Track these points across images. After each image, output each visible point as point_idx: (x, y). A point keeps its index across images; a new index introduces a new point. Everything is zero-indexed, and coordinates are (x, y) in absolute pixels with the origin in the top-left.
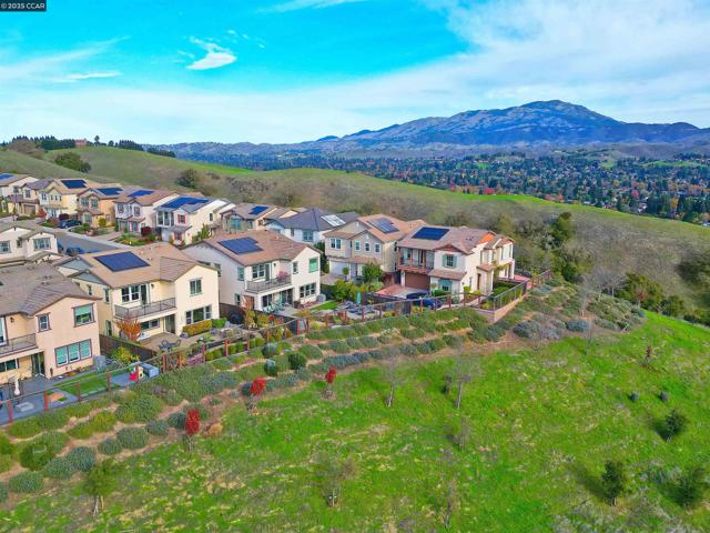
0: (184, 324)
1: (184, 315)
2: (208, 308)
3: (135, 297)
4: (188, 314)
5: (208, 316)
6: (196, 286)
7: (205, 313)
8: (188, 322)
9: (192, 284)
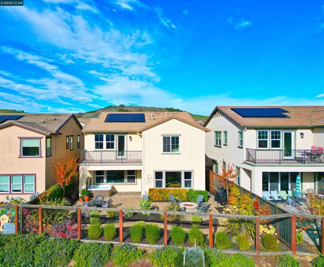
0: (152, 185)
1: (153, 176)
2: (188, 175)
3: (110, 146)
4: (158, 175)
5: (188, 184)
6: (171, 144)
7: (183, 180)
8: (159, 184)
9: (166, 139)
